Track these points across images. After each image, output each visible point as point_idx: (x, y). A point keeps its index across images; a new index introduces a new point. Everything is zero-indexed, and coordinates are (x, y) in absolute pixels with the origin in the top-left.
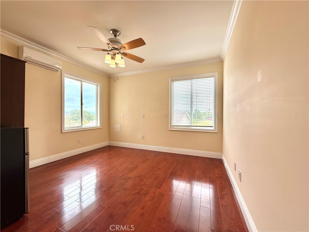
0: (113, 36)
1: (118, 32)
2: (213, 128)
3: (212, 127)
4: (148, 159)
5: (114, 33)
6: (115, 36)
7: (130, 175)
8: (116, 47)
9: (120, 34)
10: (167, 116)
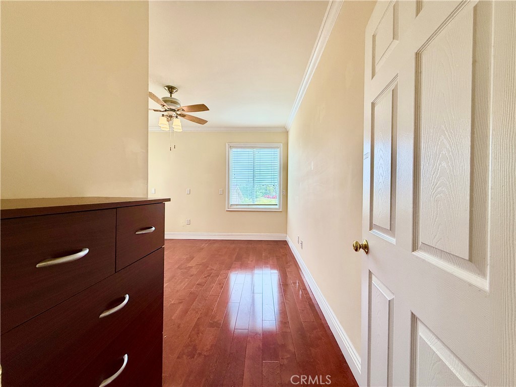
0: (168, 95)
1: (174, 89)
2: (277, 207)
3: (277, 205)
4: (202, 249)
5: (170, 90)
6: (171, 93)
7: (189, 265)
8: (173, 108)
9: (176, 91)
10: (224, 192)
